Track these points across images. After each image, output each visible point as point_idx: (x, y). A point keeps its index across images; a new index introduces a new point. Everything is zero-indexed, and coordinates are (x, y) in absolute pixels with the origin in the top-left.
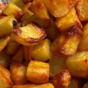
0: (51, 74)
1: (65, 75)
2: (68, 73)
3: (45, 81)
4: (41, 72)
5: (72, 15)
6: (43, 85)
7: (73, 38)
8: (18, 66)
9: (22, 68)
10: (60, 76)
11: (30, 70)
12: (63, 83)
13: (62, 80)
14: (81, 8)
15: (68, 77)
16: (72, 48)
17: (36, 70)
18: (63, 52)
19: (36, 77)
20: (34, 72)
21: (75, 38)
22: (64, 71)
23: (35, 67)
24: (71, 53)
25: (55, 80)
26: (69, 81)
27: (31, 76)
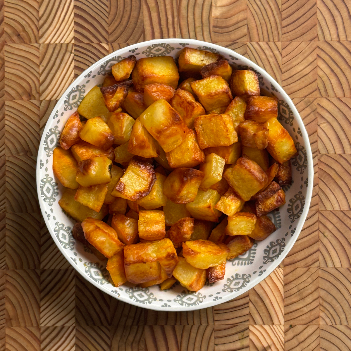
0: (167, 221)
1: (185, 226)
2: (190, 221)
3: (161, 238)
4: (156, 230)
5: (188, 149)
6: (159, 242)
7: (191, 182)
8: (123, 221)
9: (129, 223)
10: (180, 227)
11: (142, 228)
12: (184, 235)
13: (182, 232)
14: (201, 129)
15: (190, 226)
16: (190, 193)
17: (149, 227)
18: (180, 202)
19: (150, 236)
20: (148, 231)
21: (193, 182)
22: (184, 221)
23: (147, 223)
24: (190, 199)
25: (173, 231)
26: (191, 231)
27: (144, 235)
